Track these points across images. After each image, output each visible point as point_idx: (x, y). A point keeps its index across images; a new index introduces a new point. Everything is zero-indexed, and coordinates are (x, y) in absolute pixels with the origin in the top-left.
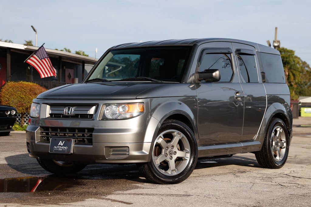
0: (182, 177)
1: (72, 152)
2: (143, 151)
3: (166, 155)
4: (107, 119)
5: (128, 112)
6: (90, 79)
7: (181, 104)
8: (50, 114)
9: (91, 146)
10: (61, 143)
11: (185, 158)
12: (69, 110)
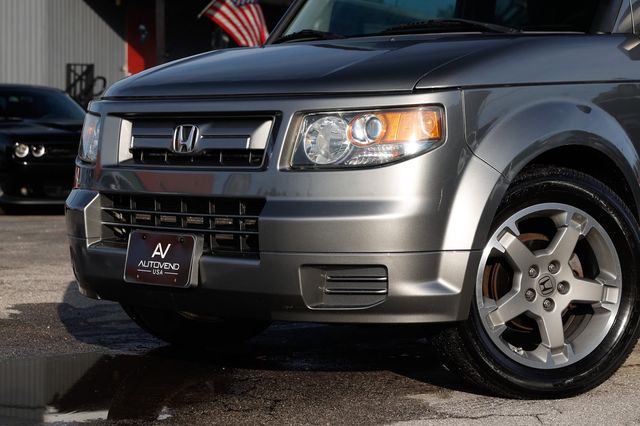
0: (590, 374)
1: (193, 280)
2: (441, 281)
3: (529, 295)
4: (311, 167)
5: (383, 140)
6: (289, 32)
7: (588, 110)
8: (131, 150)
9: (256, 263)
10: (159, 251)
11: (603, 306)
12: (186, 138)
